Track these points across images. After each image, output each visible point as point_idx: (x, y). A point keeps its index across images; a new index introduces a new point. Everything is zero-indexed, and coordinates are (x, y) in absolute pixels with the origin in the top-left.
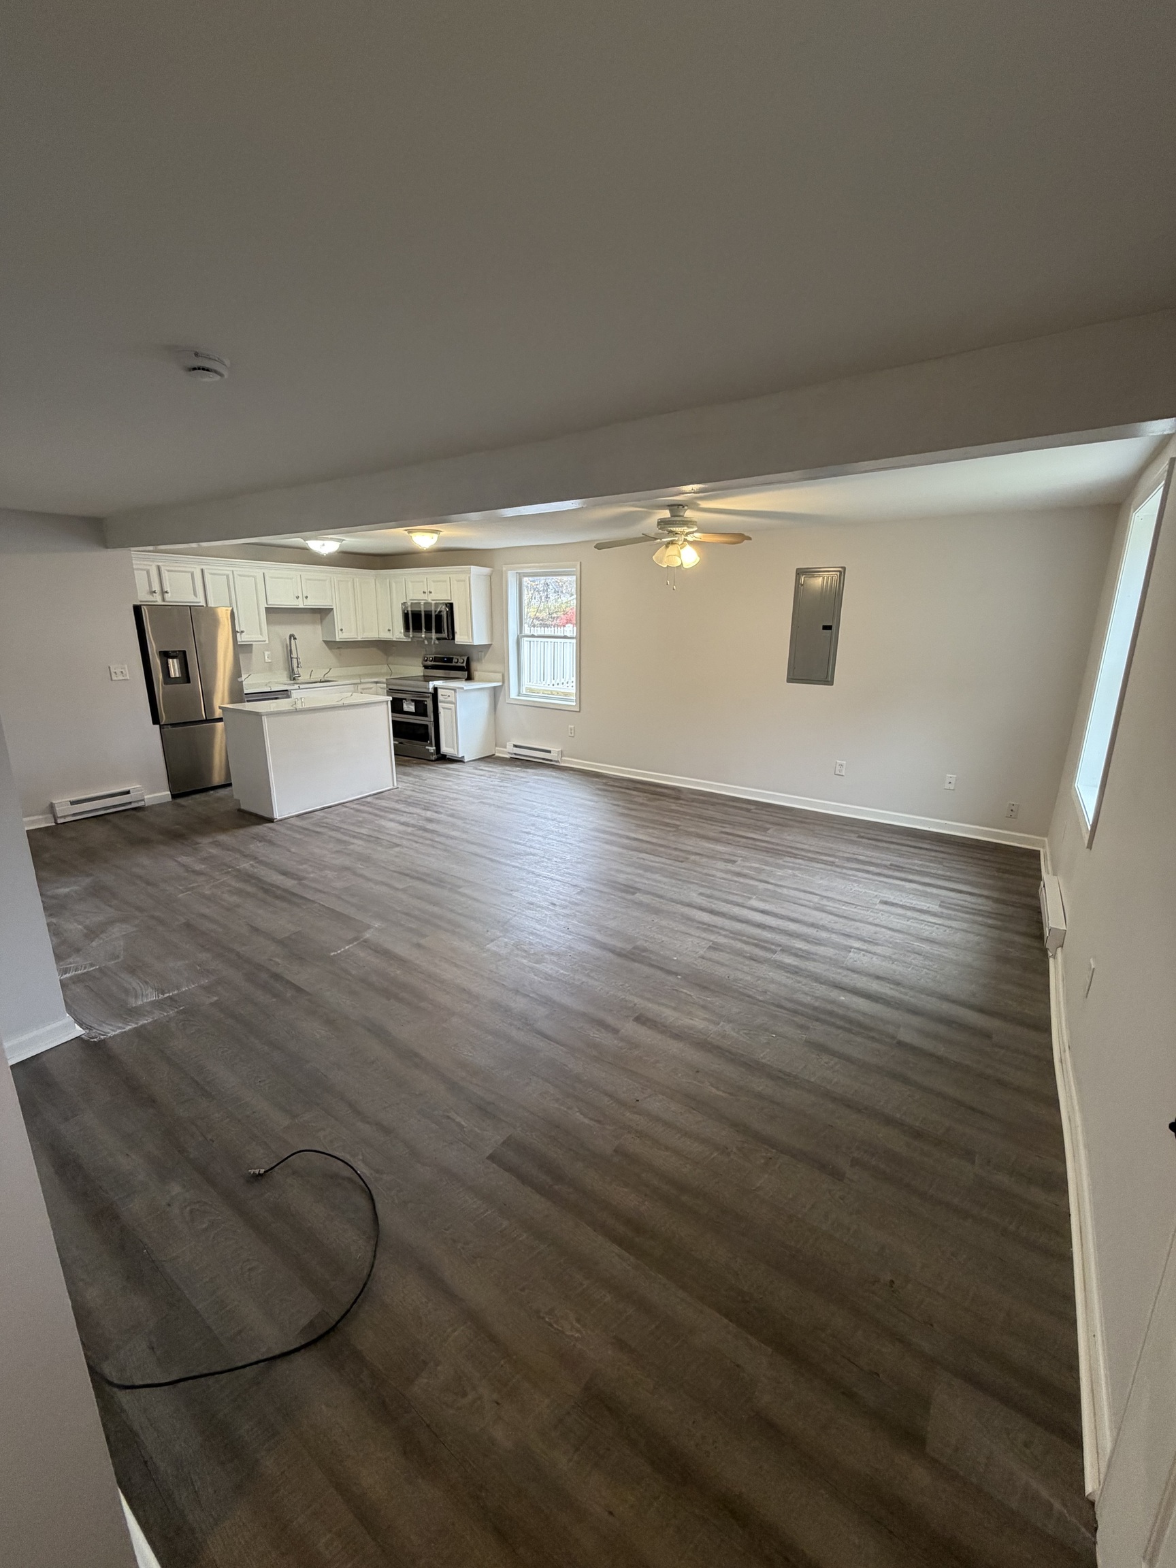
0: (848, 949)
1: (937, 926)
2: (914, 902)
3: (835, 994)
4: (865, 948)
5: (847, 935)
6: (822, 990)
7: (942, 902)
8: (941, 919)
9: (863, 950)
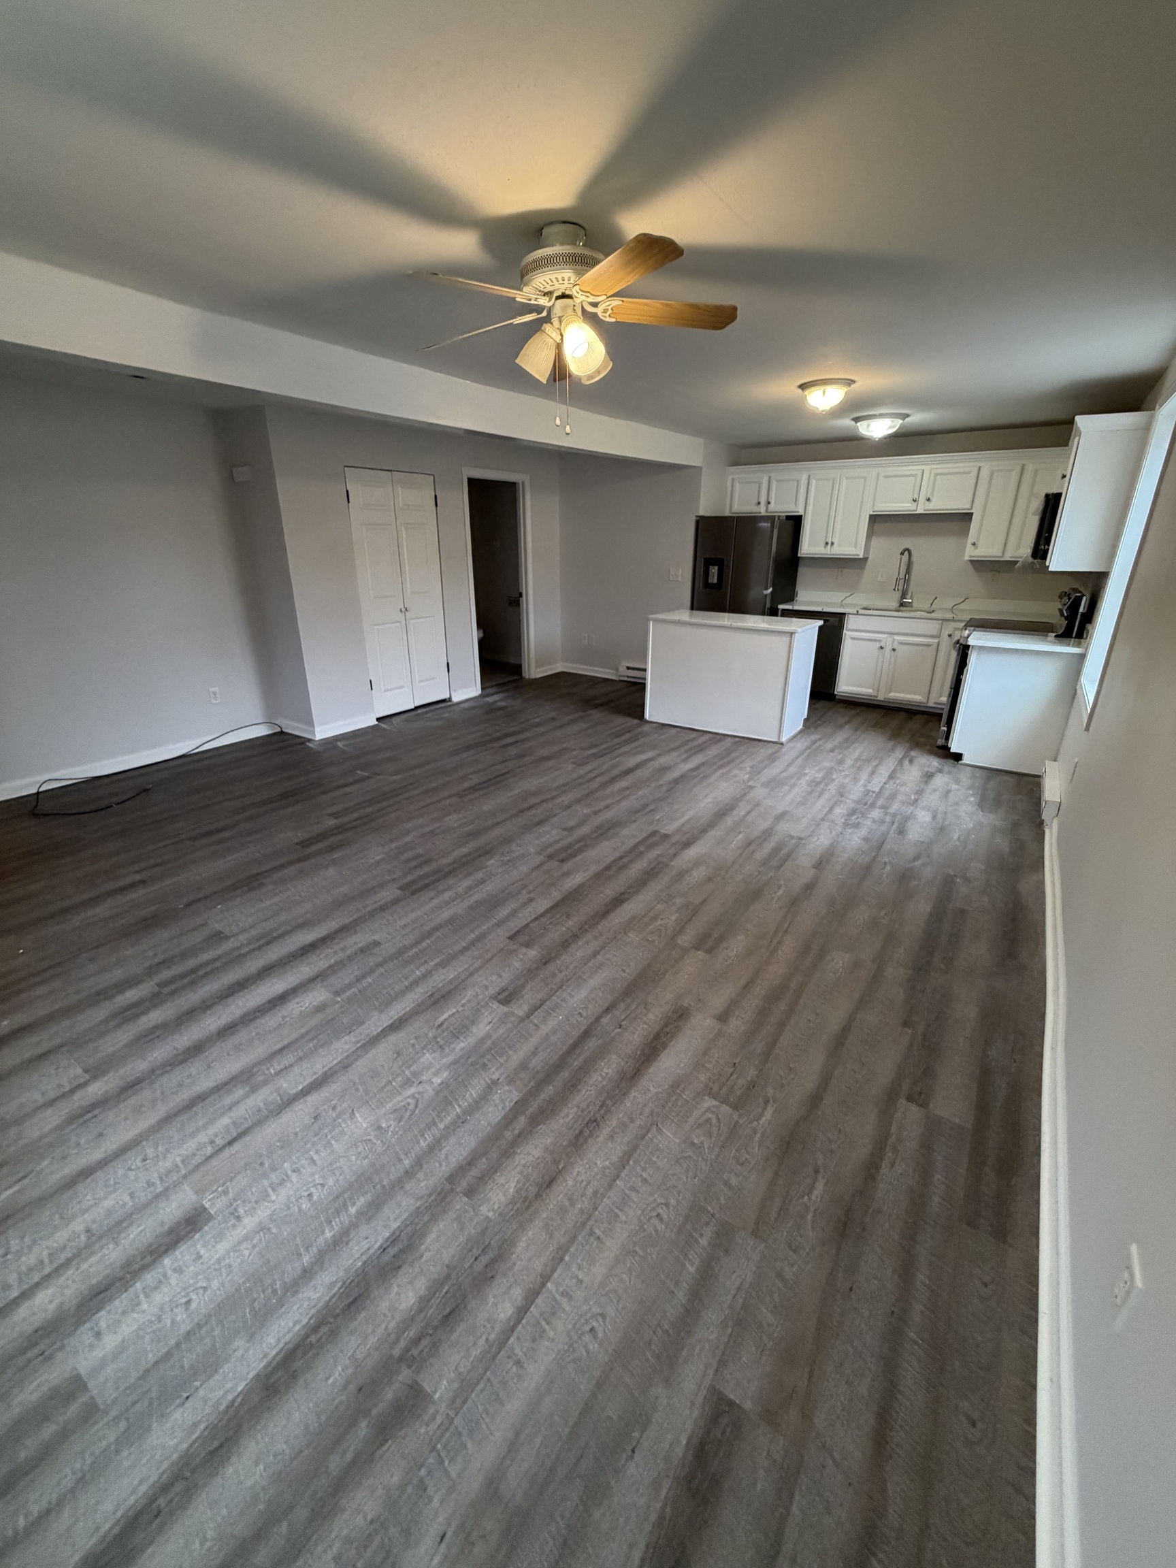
0: (95, 1072)
1: (14, 1294)
2: (149, 1308)
3: (21, 1018)
4: (77, 1097)
5: (132, 1087)
6: (39, 1011)
7: (92, 1411)
8: (29, 1328)
9: (72, 1091)
